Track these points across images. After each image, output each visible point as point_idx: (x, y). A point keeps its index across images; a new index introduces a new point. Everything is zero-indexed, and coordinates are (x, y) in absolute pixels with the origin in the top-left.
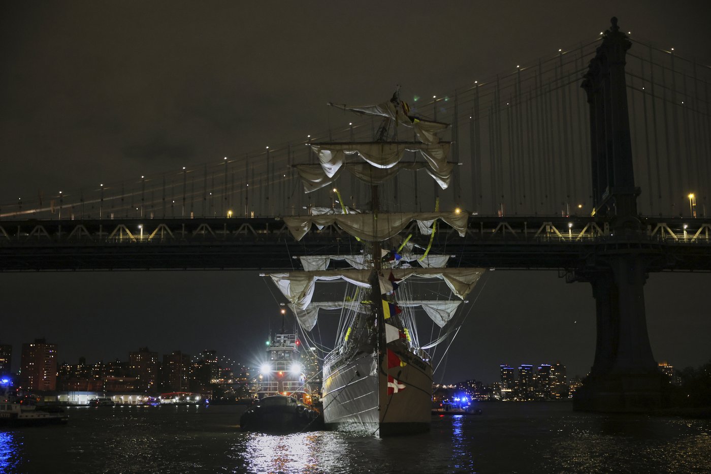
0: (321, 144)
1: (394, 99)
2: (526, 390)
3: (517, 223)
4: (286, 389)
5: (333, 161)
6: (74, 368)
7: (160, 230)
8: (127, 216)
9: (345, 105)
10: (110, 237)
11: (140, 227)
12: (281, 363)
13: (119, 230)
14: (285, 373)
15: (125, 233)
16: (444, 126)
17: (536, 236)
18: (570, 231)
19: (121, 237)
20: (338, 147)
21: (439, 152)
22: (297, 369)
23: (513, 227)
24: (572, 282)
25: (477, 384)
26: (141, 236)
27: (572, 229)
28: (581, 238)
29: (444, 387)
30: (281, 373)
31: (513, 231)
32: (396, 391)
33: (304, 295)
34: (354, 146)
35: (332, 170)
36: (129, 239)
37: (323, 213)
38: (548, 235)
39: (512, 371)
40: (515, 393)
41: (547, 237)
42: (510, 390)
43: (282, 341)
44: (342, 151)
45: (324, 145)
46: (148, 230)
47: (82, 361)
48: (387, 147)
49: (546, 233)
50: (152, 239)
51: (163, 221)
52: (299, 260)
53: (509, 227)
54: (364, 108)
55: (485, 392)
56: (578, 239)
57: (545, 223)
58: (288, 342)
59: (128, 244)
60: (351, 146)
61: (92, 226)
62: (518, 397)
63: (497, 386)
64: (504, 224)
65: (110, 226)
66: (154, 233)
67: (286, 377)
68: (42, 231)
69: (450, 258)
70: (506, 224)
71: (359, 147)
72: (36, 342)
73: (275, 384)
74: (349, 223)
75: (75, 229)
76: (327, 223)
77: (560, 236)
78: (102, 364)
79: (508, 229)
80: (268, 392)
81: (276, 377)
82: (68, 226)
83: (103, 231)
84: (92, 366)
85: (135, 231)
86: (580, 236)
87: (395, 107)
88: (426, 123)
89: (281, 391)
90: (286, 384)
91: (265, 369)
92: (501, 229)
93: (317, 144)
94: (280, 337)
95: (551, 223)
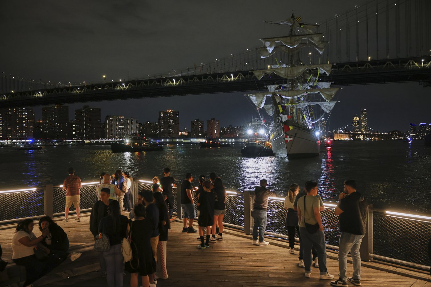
0: (265, 39)
1: (293, 17)
2: (422, 134)
3: (395, 61)
4: (258, 140)
5: (271, 46)
6: (228, 129)
7: (239, 76)
8: (228, 71)
9: (271, 22)
10: (221, 80)
11: (232, 75)
12: (256, 130)
13: (224, 77)
14: (258, 134)
15: (226, 78)
16: (317, 26)
17: (405, 67)
18: (423, 63)
19: (225, 80)
20: (273, 40)
21: (317, 38)
22: (262, 132)
23: (393, 63)
24: (425, 87)
25: (398, 132)
26: (232, 79)
27: (423, 62)
28: (428, 66)
29: (383, 133)
30: (256, 133)
31: (393, 65)
32: (289, 141)
33: (261, 103)
34: (279, 39)
35: (270, 50)
36: (228, 80)
37: (277, 67)
38: (411, 66)
39: (415, 126)
40: (417, 136)
41: (410, 67)
42: (415, 135)
43: (257, 121)
44: (274, 41)
45: (266, 39)
46: (235, 76)
47: (230, 126)
48: (293, 38)
49: (410, 65)
50: (237, 79)
51: (240, 72)
52: (267, 87)
53: (392, 64)
54: (280, 22)
55: (402, 136)
56: (427, 66)
57: (410, 61)
58: (259, 121)
59: (227, 82)
60: (278, 39)
61: (214, 76)
62: (418, 137)
63: (408, 133)
64: (389, 62)
65: (221, 75)
66: (237, 77)
67: (258, 135)
68: (196, 79)
69: (332, 83)
70: (390, 62)
71: (281, 39)
72: (212, 119)
73: (254, 138)
74: (279, 71)
75: (208, 78)
76: (271, 72)
77: (418, 66)
78: (238, 127)
79: (391, 64)
80: (251, 141)
81: (254, 135)
82: (206, 76)
83: (218, 78)
84: (234, 128)
85: (230, 77)
86: (428, 65)
87: (293, 20)
88: (309, 26)
89: (256, 141)
90: (258, 138)
91: (250, 132)
92: (388, 64)
93: (263, 39)
94: (256, 119)
95: (413, 60)
